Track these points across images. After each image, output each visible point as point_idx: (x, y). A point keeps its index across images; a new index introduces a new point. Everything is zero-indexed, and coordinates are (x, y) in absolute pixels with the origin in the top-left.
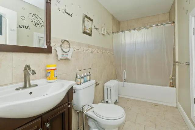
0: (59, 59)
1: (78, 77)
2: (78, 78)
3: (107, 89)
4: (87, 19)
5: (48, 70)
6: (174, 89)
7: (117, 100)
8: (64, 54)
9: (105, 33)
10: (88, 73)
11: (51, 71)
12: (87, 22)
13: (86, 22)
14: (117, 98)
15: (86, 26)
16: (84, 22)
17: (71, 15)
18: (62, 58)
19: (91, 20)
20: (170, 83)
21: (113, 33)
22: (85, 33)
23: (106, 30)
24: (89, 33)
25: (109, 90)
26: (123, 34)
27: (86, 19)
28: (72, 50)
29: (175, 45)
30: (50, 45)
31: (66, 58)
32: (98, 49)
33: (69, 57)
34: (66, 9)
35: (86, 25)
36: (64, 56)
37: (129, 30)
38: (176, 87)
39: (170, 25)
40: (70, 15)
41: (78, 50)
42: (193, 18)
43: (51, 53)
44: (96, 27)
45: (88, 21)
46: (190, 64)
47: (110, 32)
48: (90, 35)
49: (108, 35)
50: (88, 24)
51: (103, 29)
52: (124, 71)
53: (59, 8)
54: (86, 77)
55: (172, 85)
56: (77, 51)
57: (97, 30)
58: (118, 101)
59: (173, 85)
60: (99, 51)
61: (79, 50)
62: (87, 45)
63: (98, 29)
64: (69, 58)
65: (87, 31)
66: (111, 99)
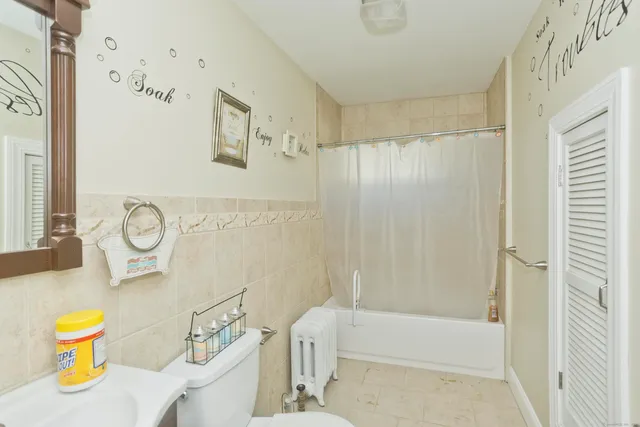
0: (115, 282)
1: (196, 336)
2: (198, 339)
3: (301, 342)
4: (231, 108)
5: (64, 342)
6: (499, 326)
7: (332, 377)
8: (138, 260)
9: (295, 151)
10: (235, 311)
11: (75, 346)
12: (230, 117)
13: (227, 119)
14: (334, 366)
15: (228, 134)
16: (218, 120)
17: (168, 98)
18: (131, 275)
19: (245, 109)
20: (491, 309)
21: (320, 146)
22: (221, 159)
23: (296, 141)
24: (238, 156)
25: (307, 347)
26: (354, 151)
27: (228, 108)
28: (171, 234)
29: (504, 197)
30: (73, 233)
31: (147, 272)
32: (269, 209)
33: (162, 265)
34: (144, 76)
35: (225, 129)
36: (141, 264)
37: (374, 141)
38: (504, 322)
39: (492, 134)
40: (164, 96)
41: (196, 229)
42: (559, 137)
43: (80, 265)
44: (262, 132)
45: (236, 115)
46: (550, 269)
47: (311, 145)
48: (241, 164)
49: (302, 155)
50: (234, 126)
51: (286, 137)
52: (356, 273)
53: (112, 72)
54: (228, 328)
55: (494, 316)
56: (191, 231)
57: (267, 142)
58: (336, 377)
59: (496, 316)
60: (272, 215)
61: (200, 227)
62: (230, 204)
63: (270, 139)
64: (159, 268)
65: (231, 152)
66: (314, 375)
